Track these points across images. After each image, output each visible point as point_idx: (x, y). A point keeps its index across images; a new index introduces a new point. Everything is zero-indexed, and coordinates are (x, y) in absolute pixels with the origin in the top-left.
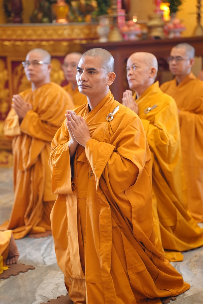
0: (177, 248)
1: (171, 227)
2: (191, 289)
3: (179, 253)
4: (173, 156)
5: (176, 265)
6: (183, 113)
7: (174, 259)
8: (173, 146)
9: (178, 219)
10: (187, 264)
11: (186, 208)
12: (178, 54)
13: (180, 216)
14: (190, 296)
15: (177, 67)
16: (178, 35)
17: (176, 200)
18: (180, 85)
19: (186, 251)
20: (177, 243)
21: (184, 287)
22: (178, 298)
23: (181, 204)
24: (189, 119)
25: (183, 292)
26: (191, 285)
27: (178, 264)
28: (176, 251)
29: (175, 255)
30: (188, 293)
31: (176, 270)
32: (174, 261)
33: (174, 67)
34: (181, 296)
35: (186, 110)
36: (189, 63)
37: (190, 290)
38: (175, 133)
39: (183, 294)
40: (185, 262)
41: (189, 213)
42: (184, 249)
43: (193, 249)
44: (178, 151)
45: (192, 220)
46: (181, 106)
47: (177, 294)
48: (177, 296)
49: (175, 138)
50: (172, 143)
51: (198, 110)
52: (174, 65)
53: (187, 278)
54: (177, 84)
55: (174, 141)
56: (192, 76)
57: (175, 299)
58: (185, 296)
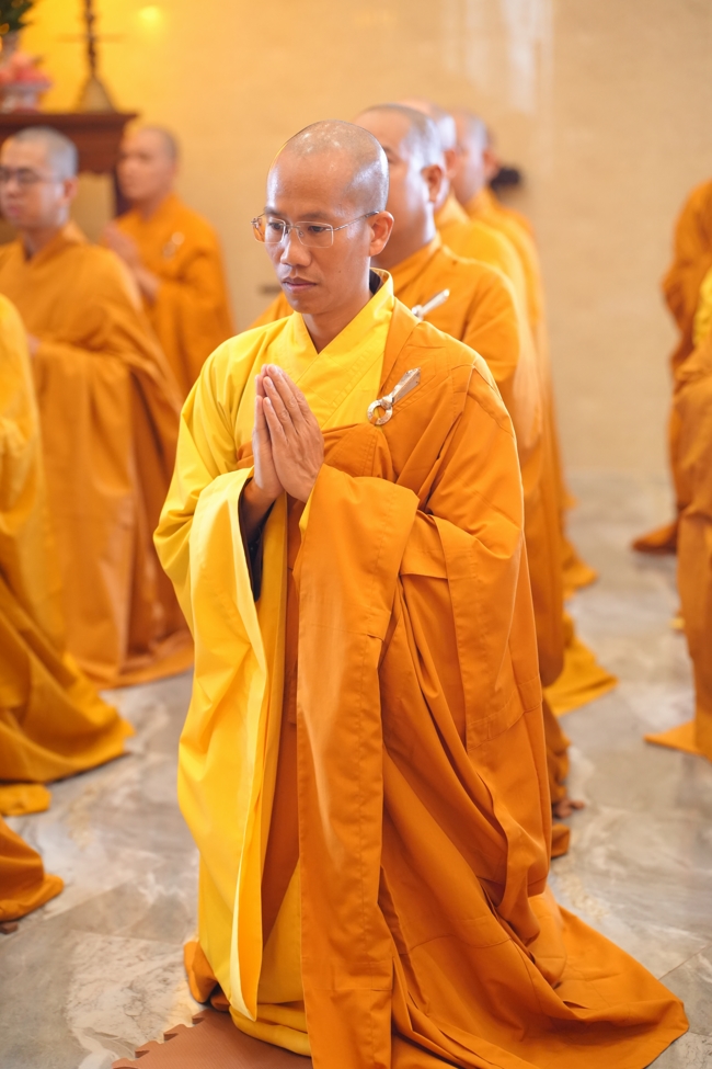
0: (31, 773)
1: (14, 710)
2: (67, 892)
3: (39, 789)
4: (17, 485)
5: (26, 824)
6: (49, 349)
7: (20, 806)
8: (15, 453)
9: (36, 682)
10: (61, 819)
11: (61, 646)
12: (22, 162)
13: (40, 675)
14: (60, 915)
15: (21, 202)
16: (28, 103)
17: (28, 623)
18: (37, 258)
19: (59, 780)
20: (33, 756)
21: (44, 889)
22: (23, 926)
23: (46, 634)
24: (69, 370)
25: (40, 905)
26: (66, 881)
27: (33, 820)
28: (29, 782)
29: (23, 794)
30: (57, 907)
31: (26, 840)
32: (19, 811)
33: (14, 202)
34: (34, 917)
35: (60, 341)
36: (58, 190)
37: (63, 896)
38: (20, 415)
39: (40, 912)
40: (55, 814)
41: (71, 662)
42: (53, 774)
43: (81, 773)
44: (32, 471)
45: (83, 682)
46: (41, 327)
47: (21, 912)
48: (19, 918)
49: (23, 430)
50: (13, 445)
51: (97, 341)
52: (11, 196)
53: (54, 862)
54: (28, 256)
55: (20, 438)
56: (71, 232)
57: (15, 929)
58: (46, 917)
